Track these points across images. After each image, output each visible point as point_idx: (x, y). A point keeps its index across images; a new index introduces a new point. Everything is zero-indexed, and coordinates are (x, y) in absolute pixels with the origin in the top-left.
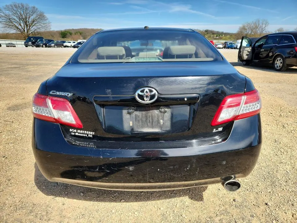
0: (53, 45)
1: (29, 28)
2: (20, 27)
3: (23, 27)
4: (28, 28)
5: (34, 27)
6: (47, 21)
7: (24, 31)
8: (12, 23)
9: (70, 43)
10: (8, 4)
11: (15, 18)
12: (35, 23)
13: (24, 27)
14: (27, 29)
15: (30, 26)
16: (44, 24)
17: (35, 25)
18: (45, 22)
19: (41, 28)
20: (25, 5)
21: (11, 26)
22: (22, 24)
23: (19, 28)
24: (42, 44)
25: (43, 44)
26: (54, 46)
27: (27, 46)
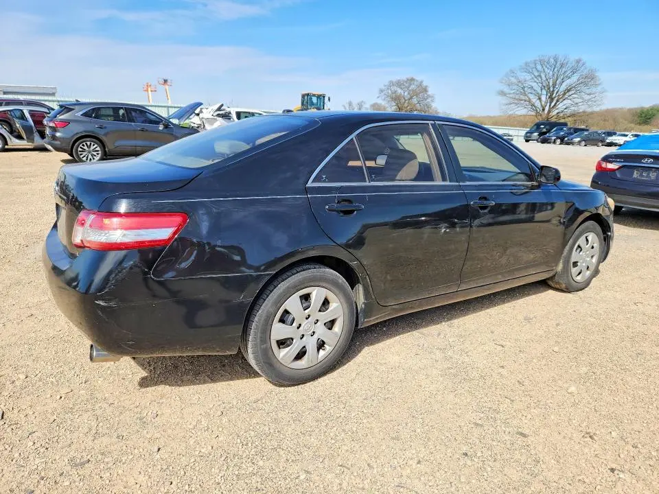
0: (578, 140)
1: (555, 105)
2: (538, 104)
3: (543, 103)
4: (553, 104)
5: (565, 102)
6: (599, 88)
7: (543, 110)
8: (526, 95)
9: (627, 136)
10: (529, 60)
11: (534, 85)
12: (571, 93)
13: (546, 103)
14: (550, 106)
15: (558, 101)
16: (589, 94)
17: (571, 97)
18: (593, 90)
19: (580, 104)
20: (561, 59)
21: (522, 102)
22: (543, 98)
23: (536, 105)
24: (554, 138)
25: (558, 138)
26: (580, 142)
27: (527, 141)
